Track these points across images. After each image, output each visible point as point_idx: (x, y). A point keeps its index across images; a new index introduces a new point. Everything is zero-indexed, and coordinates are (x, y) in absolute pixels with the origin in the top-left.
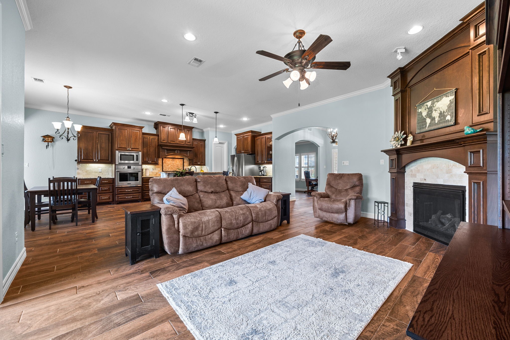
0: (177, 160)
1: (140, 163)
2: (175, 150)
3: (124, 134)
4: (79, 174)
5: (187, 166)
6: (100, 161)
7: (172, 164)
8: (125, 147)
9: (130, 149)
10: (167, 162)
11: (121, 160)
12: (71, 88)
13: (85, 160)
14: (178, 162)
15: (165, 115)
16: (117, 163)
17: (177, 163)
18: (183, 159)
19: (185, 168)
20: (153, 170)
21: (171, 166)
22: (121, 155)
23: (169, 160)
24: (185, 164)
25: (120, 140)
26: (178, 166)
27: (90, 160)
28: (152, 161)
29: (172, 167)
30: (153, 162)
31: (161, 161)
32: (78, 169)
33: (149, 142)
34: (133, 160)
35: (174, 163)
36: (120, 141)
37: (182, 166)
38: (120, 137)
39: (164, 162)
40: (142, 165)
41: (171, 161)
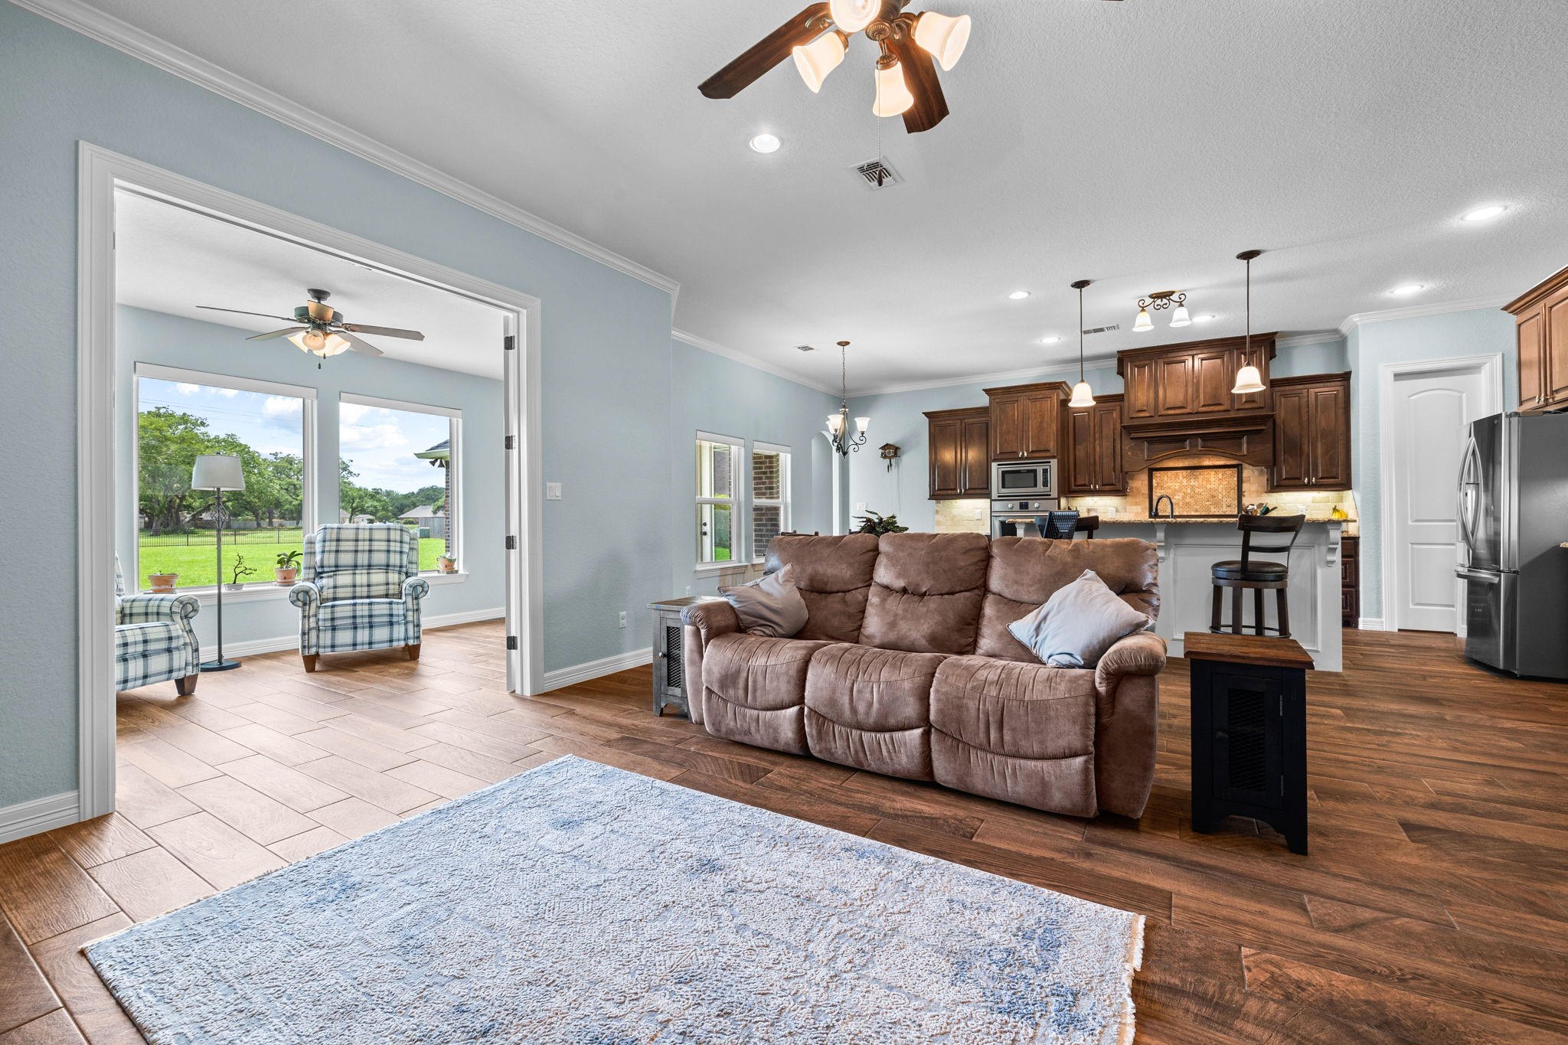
0: (1212, 472)
1: (1054, 494)
2: (1183, 438)
3: (1011, 413)
4: (938, 523)
5: (1259, 493)
6: (969, 492)
7: (1189, 491)
8: (1014, 450)
9: (1026, 454)
10: (1169, 484)
11: (1003, 487)
12: (847, 343)
13: (944, 492)
14: (1212, 479)
15: (1101, 330)
16: (994, 495)
17: (1208, 486)
18: (1239, 468)
19: (1246, 501)
20: (1117, 511)
21: (1183, 498)
22: (1004, 473)
23: (1177, 476)
24: (1245, 486)
25: (1001, 430)
26: (1213, 497)
27: (950, 492)
28: (1103, 485)
29: (1188, 500)
30: (1107, 488)
31: (1146, 482)
32: (937, 512)
33: (1092, 424)
34: (1036, 486)
35: (1196, 484)
36: (1001, 436)
37: (1234, 494)
38: (1001, 426)
39: (1154, 484)
40: (1058, 499)
41: (1185, 481)
